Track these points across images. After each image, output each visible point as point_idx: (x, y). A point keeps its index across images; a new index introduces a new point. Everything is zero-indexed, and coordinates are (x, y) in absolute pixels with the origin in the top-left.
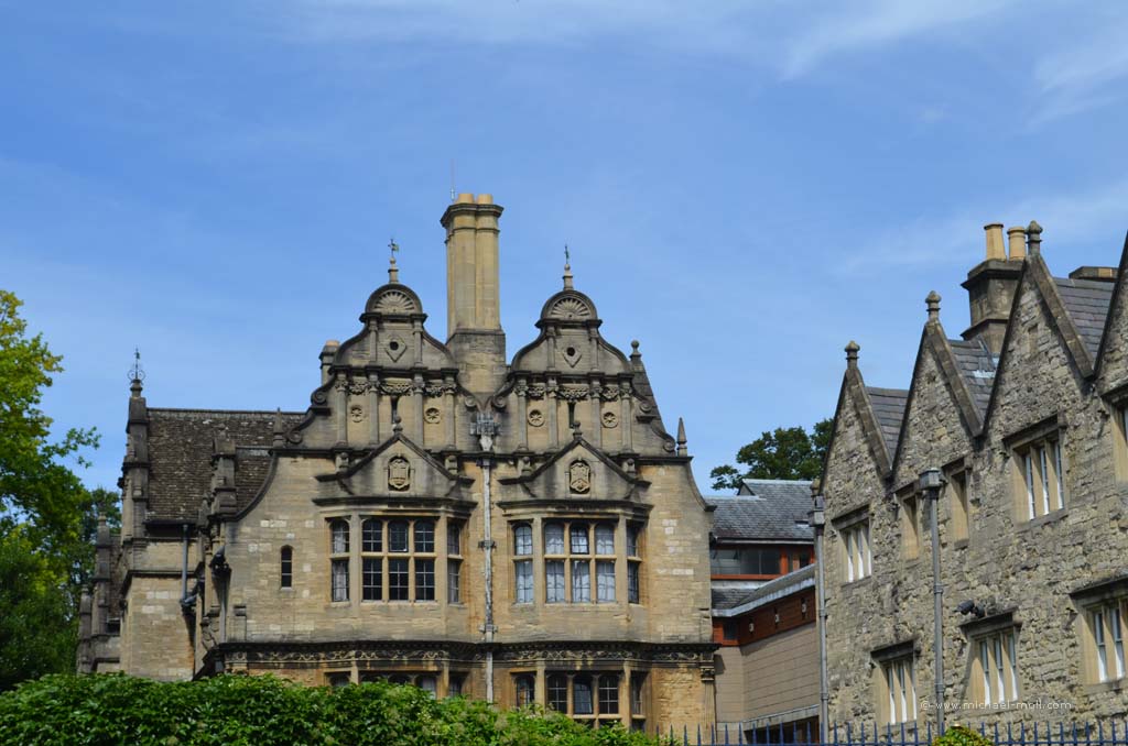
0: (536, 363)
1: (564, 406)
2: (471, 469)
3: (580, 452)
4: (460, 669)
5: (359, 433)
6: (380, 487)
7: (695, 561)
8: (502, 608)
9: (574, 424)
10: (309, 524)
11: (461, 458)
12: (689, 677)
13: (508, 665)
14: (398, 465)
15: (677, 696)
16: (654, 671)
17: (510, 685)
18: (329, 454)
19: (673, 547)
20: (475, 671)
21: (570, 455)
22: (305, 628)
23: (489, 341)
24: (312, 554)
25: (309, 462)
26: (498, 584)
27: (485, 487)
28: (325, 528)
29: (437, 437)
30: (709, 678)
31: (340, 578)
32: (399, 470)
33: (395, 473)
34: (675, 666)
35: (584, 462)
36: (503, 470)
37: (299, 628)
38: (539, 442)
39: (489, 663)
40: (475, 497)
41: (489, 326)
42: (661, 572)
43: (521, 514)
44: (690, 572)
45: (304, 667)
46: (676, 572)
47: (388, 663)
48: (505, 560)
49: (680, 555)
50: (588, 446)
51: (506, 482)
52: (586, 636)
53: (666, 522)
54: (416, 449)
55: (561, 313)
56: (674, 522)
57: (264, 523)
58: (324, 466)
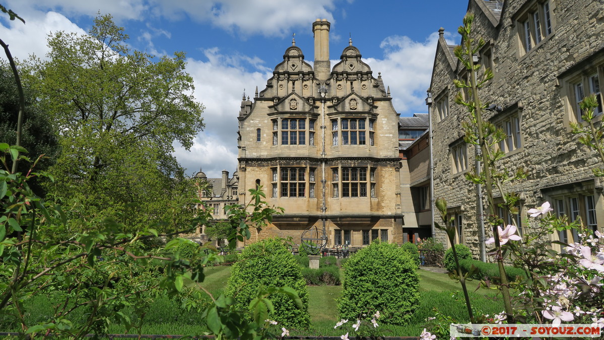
0: (340, 69)
1: (349, 83)
2: (318, 104)
3: (353, 96)
4: (314, 167)
5: (282, 93)
6: (287, 109)
7: (393, 132)
8: (328, 147)
9: (352, 88)
10: (266, 121)
11: (315, 100)
12: (391, 169)
13: (330, 165)
14: (293, 102)
15: (387, 176)
16: (379, 168)
17: (331, 172)
18: (272, 99)
19: (385, 127)
20: (319, 167)
21: (350, 98)
22: (264, 154)
23: (325, 64)
24: (267, 131)
25: (266, 102)
26: (327, 140)
27: (323, 109)
28: (271, 123)
29: (307, 94)
30: (397, 170)
31: (275, 138)
32: (293, 103)
33: (292, 104)
34: (386, 166)
35: (355, 100)
36: (329, 103)
37: (262, 154)
38: (340, 94)
39: (324, 164)
40: (319, 112)
41: (326, 59)
42: (382, 135)
43: (334, 117)
44: (391, 135)
45: (263, 166)
46: (386, 135)
47: (289, 164)
48: (329, 132)
49: (388, 130)
50: (356, 95)
51: (329, 107)
52: (355, 156)
53: (383, 119)
54: (299, 96)
55: (349, 53)
56: (386, 119)
57: (252, 121)
58: (271, 103)
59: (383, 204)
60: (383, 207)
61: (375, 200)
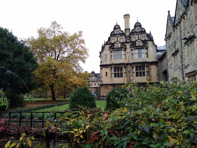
1: (137, 36)
2: (126, 44)
3: (139, 40)
4: (125, 66)
5: (113, 42)
6: (115, 47)
8: (130, 60)
9: (139, 37)
10: (108, 52)
12: (154, 66)
13: (131, 66)
15: (153, 68)
16: (150, 66)
17: (131, 68)
18: (110, 44)
19: (152, 51)
20: (127, 67)
22: (108, 63)
23: (128, 30)
24: (109, 55)
25: (108, 45)
26: (130, 57)
27: (128, 46)
28: (110, 52)
29: (122, 41)
30: (157, 66)
32: (117, 45)
34: (152, 65)
35: (139, 42)
36: (130, 44)
38: (134, 40)
39: (129, 66)
41: (128, 28)
42: (150, 54)
43: (132, 48)
44: (154, 53)
45: (108, 67)
46: (152, 54)
47: (117, 66)
48: (130, 54)
52: (140, 62)
54: (119, 42)
55: (137, 25)
56: (152, 48)
58: (110, 46)
59: (152, 79)
60: (152, 80)
61: (148, 78)
